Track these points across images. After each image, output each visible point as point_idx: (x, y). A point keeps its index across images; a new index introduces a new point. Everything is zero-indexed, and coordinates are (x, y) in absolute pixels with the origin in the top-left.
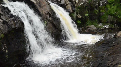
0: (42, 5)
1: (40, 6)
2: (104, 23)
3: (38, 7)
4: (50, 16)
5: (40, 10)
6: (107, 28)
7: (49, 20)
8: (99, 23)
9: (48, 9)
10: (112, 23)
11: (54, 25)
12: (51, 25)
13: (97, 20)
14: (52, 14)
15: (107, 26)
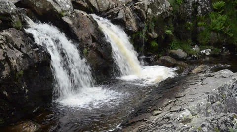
0: (81, 24)
1: (78, 27)
2: (202, 46)
3: (75, 28)
4: (94, 40)
5: (78, 33)
6: (208, 53)
7: (92, 47)
8: (193, 46)
9: (91, 30)
10: (218, 45)
11: (99, 54)
12: (95, 55)
13: (189, 41)
14: (99, 36)
15: (207, 52)
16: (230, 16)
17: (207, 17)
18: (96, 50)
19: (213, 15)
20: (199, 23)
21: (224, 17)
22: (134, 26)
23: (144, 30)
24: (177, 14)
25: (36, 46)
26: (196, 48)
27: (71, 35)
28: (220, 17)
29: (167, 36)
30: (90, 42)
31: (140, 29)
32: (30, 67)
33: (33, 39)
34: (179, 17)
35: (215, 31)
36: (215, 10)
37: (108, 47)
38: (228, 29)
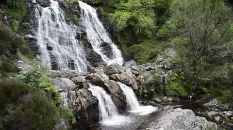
0: (113, 86)
1: (111, 87)
2: (168, 96)
3: (110, 88)
4: (118, 94)
5: (111, 90)
6: (171, 100)
7: (117, 97)
8: (164, 96)
9: (117, 89)
10: (175, 96)
11: (120, 100)
12: (118, 100)
13: (162, 94)
14: (120, 92)
15: (170, 99)
16: (179, 83)
17: (169, 83)
18: (119, 98)
19: (171, 83)
20: (166, 86)
21: (177, 84)
22: (136, 87)
23: (141, 89)
24: (156, 82)
25: (92, 96)
26: (165, 98)
27: (108, 92)
28: (175, 84)
29: (152, 92)
30: (117, 95)
31: (139, 88)
32: (89, 106)
33: (91, 93)
34: (157, 83)
35: (173, 90)
36: (172, 81)
37: (124, 97)
38: (179, 89)
